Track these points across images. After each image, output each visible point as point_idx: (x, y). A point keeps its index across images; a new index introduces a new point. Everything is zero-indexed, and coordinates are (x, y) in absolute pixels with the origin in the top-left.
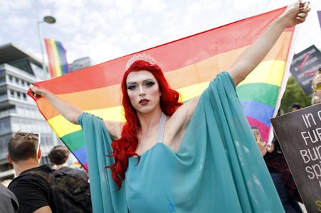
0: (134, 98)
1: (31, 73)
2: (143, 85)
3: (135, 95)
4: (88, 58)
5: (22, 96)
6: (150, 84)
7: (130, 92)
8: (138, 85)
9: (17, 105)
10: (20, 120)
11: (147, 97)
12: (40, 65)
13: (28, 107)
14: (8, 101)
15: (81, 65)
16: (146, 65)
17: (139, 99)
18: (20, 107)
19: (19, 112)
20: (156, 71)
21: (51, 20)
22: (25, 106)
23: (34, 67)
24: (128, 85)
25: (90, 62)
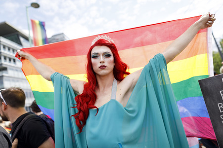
1: (20, 44)
2: (103, 55)
4: (63, 34)
5: (12, 61)
6: (108, 56)
7: (93, 60)
8: (100, 55)
9: (8, 67)
10: (11, 79)
11: (105, 64)
12: (27, 39)
13: (16, 69)
14: (1, 64)
15: (57, 39)
17: (99, 65)
18: (10, 69)
19: (10, 73)
21: (36, 6)
22: (15, 69)
23: (22, 39)
24: (92, 55)
25: (64, 37)
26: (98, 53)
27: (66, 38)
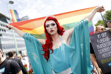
0: (48, 30)
1: (7, 22)
2: (51, 25)
3: (49, 29)
4: (27, 16)
5: (4, 31)
6: (53, 25)
7: (47, 28)
8: (50, 25)
9: (2, 34)
11: (53, 29)
12: (9, 19)
13: (7, 35)
15: (25, 19)
16: (52, 18)
17: (50, 30)
18: (4, 35)
19: (4, 37)
20: (55, 20)
21: (12, 3)
22: (5, 35)
24: (46, 26)
25: (28, 18)
26: (48, 25)
27: (29, 18)
